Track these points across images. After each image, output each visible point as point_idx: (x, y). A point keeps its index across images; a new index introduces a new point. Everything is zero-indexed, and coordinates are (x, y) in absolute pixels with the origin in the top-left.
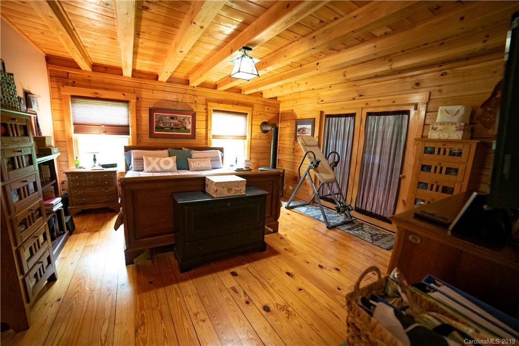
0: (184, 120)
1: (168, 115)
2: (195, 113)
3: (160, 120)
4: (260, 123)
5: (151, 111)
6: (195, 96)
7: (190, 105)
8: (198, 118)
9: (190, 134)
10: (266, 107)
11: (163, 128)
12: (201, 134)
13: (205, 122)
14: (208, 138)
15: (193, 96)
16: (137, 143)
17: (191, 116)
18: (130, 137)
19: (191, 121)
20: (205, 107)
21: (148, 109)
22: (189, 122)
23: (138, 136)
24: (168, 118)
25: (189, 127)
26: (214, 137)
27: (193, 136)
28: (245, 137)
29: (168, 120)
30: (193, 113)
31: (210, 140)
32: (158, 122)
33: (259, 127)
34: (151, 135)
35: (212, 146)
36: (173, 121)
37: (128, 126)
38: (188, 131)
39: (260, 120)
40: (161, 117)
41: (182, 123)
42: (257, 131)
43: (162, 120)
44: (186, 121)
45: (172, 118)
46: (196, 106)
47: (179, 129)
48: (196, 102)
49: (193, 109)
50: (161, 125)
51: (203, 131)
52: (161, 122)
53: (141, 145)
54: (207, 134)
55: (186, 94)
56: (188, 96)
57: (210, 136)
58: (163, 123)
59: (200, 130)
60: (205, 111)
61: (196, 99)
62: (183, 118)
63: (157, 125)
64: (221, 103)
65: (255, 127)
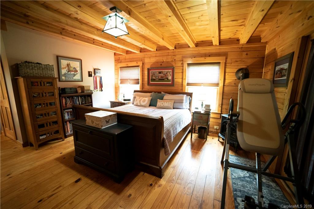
0: (167, 73)
1: (157, 72)
2: (174, 67)
3: (154, 74)
4: (236, 70)
5: (149, 70)
6: (174, 55)
7: (171, 62)
8: (176, 71)
9: (171, 83)
10: (245, 53)
11: (155, 79)
12: (179, 82)
13: (181, 74)
14: (183, 86)
15: (173, 56)
16: (142, 88)
17: (171, 70)
18: (139, 85)
19: (171, 74)
20: (181, 62)
21: (147, 69)
22: (170, 75)
23: (143, 85)
24: (157, 73)
25: (170, 78)
26: (188, 84)
27: (173, 85)
28: (217, 85)
29: (158, 74)
30: (173, 67)
31: (185, 87)
32: (152, 76)
33: (235, 74)
34: (149, 84)
35: (186, 91)
36: (160, 75)
37: (138, 80)
38: (169, 81)
39: (236, 67)
40: (154, 72)
41: (166, 75)
42: (231, 78)
43: (154, 75)
44: (168, 74)
45: (160, 73)
46: (175, 63)
47: (164, 79)
48: (175, 60)
49: (173, 65)
50: (154, 78)
51: (180, 80)
52: (154, 76)
53: (144, 90)
54: (182, 82)
55: (168, 55)
56: (170, 57)
57: (185, 83)
58: (155, 77)
59: (178, 80)
60: (181, 65)
61: (175, 58)
62: (166, 72)
63: (152, 78)
64: (195, 57)
65: (229, 74)
